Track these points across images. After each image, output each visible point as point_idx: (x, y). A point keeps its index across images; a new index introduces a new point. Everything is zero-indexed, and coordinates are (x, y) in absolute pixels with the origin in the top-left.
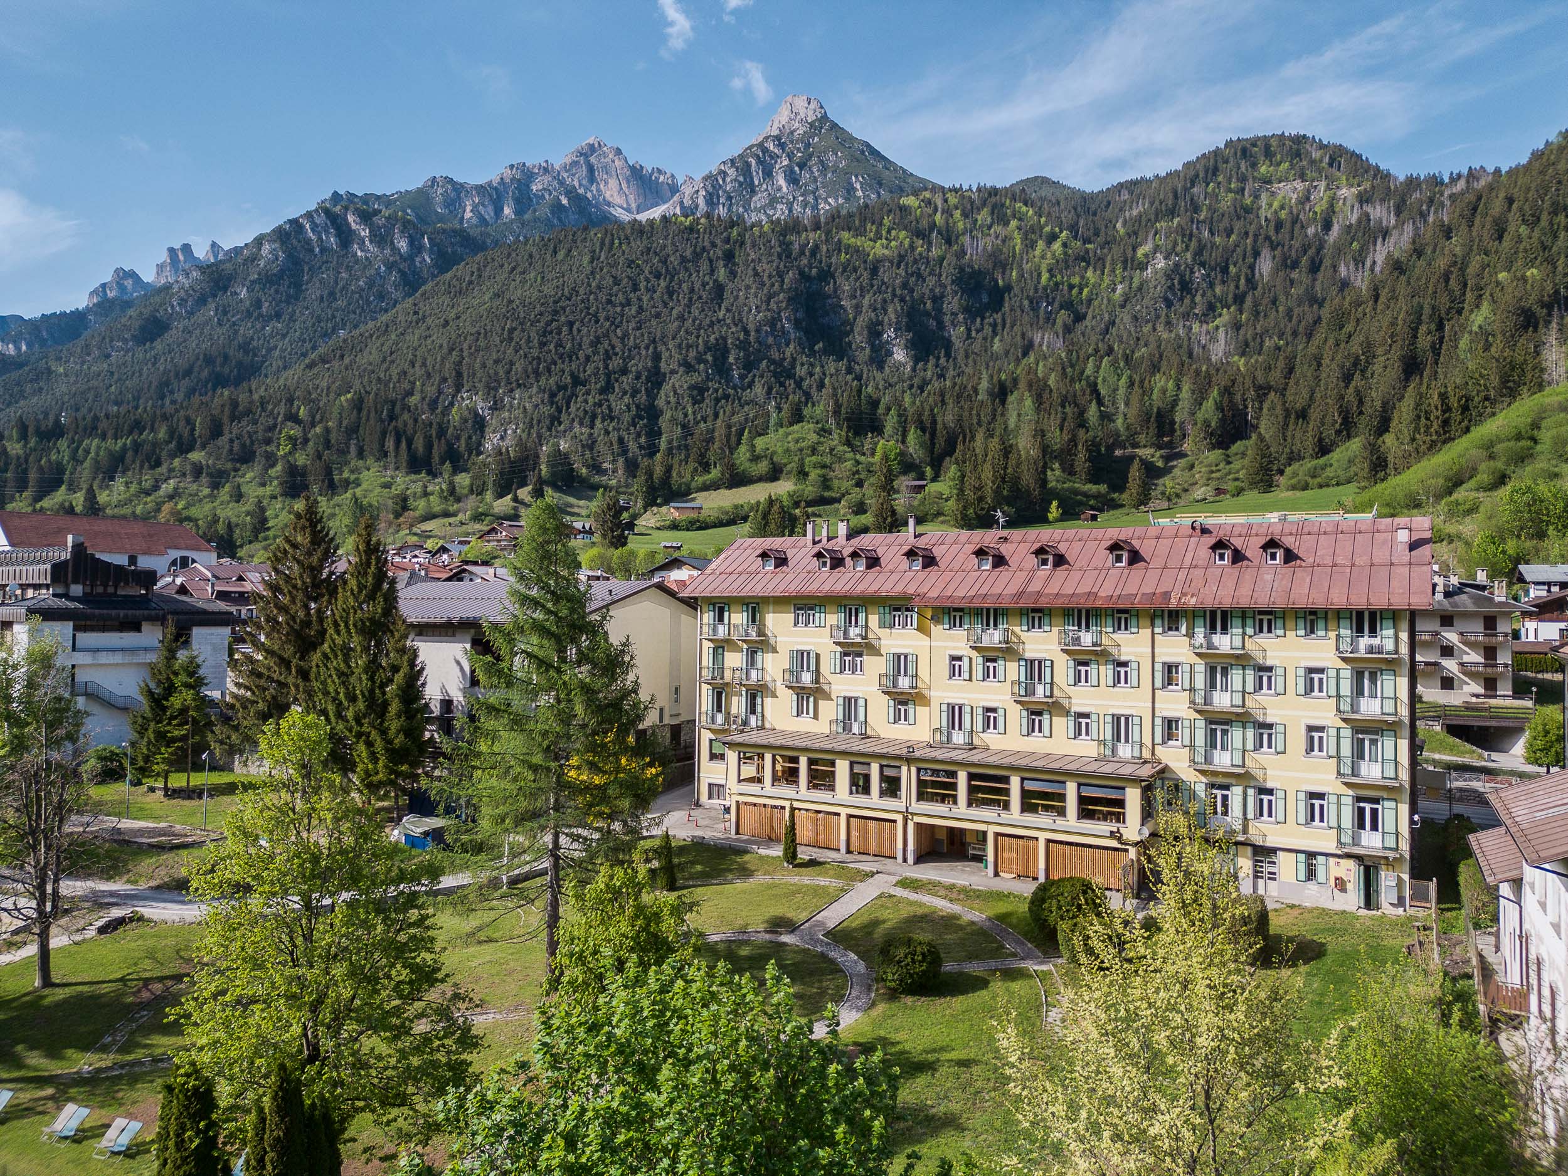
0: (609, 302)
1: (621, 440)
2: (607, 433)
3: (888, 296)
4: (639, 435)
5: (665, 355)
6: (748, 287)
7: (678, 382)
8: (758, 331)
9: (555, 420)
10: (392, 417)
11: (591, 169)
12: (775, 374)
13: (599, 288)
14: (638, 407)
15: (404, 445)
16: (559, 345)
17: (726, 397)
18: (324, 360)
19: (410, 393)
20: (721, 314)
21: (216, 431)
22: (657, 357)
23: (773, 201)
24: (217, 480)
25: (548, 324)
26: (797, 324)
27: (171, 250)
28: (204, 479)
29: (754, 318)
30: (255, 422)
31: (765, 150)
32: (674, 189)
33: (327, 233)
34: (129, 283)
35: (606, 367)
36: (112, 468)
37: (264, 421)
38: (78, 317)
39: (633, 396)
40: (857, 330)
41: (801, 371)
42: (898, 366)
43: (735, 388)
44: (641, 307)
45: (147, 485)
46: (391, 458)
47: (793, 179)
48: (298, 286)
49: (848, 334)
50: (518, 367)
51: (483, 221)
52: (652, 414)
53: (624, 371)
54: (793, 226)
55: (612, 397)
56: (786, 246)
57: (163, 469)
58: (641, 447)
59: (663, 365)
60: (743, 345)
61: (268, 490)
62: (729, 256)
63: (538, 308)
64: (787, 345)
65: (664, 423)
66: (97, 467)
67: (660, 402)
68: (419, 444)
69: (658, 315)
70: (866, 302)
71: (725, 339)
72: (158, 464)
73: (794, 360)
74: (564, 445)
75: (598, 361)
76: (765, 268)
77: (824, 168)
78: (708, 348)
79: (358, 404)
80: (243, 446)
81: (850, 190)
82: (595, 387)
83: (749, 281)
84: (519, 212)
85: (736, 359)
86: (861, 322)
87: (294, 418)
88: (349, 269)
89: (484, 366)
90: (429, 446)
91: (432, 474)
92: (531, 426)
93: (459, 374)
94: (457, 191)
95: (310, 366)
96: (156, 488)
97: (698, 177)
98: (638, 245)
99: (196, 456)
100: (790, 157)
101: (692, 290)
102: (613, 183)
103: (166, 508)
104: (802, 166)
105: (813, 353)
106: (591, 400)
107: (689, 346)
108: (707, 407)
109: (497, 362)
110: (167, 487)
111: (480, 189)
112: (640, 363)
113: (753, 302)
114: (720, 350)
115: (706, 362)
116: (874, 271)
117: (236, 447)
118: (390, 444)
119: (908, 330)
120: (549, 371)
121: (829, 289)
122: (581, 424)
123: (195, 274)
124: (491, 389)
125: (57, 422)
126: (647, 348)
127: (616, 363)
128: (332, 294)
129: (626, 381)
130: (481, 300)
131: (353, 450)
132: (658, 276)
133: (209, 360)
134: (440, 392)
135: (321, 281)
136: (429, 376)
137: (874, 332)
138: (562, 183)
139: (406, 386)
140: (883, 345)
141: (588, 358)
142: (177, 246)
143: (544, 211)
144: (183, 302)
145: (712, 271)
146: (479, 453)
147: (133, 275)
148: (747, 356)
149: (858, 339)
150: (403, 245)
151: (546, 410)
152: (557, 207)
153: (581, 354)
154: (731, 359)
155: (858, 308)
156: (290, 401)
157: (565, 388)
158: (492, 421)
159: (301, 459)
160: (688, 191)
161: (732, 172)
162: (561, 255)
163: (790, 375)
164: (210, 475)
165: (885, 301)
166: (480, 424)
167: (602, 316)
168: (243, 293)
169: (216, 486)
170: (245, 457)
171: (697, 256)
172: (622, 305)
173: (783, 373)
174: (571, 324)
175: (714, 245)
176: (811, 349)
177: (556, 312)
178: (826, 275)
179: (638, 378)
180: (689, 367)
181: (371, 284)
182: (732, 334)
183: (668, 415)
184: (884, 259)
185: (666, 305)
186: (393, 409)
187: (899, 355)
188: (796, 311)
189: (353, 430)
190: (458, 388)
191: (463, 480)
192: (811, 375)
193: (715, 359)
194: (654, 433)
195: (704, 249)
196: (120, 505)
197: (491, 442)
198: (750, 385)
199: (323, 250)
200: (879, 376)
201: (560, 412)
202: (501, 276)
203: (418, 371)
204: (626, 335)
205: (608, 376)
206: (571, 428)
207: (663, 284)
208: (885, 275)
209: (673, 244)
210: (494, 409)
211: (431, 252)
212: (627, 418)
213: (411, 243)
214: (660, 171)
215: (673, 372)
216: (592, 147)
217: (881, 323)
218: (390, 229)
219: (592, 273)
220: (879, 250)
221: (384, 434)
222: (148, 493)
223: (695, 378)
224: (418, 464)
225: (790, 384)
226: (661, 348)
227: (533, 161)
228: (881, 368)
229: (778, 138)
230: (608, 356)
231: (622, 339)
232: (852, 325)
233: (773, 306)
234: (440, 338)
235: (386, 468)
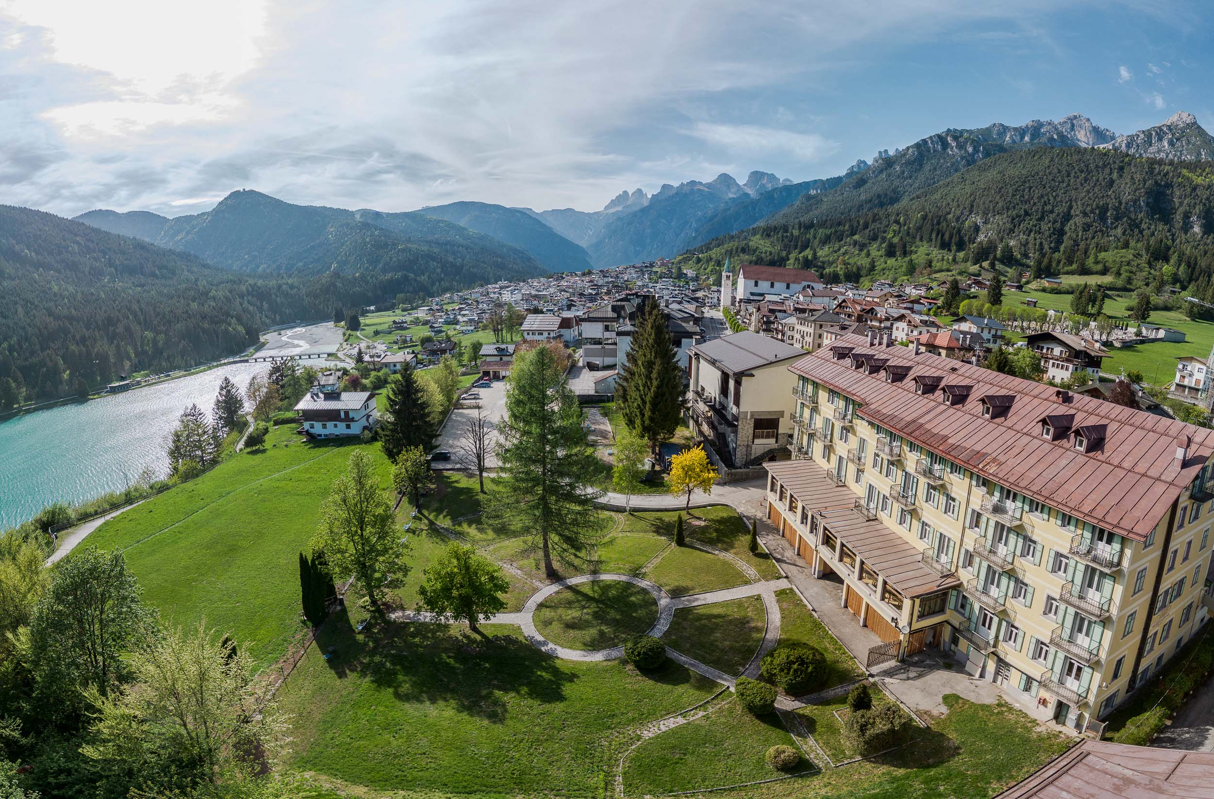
0: (1053, 180)
1: (1041, 244)
2: (1035, 239)
3: (1198, 202)
4: (1051, 242)
5: (1075, 207)
6: (1126, 183)
7: (1078, 220)
8: (1127, 204)
9: (1012, 231)
10: (938, 223)
11: (1073, 125)
12: (1130, 225)
13: (1050, 173)
14: (1054, 229)
15: (940, 237)
16: (1023, 196)
17: (1101, 231)
18: (918, 198)
19: (949, 213)
20: (1109, 193)
21: (866, 226)
22: (1071, 207)
23: (1159, 151)
24: (862, 247)
25: (1019, 186)
26: (1148, 204)
27: (880, 152)
28: (857, 247)
29: (1126, 198)
30: (881, 223)
31: (1161, 130)
32: (1113, 138)
33: (937, 144)
34: (862, 165)
35: (1043, 209)
36: (826, 240)
37: (885, 222)
38: (839, 179)
39: (1053, 224)
40: (1178, 213)
41: (1144, 226)
42: (1195, 234)
43: (1107, 228)
44: (1069, 185)
45: (836, 249)
46: (933, 242)
47: (1171, 143)
48: (921, 165)
49: (1173, 214)
50: (1000, 205)
51: (1014, 142)
52: (1061, 233)
53: (1052, 212)
54: (1161, 162)
55: (1042, 223)
56: (1151, 171)
57: (842, 242)
58: (1050, 248)
59: (1072, 212)
60: (1117, 209)
61: (880, 253)
62: (1121, 169)
63: (1016, 179)
64: (1141, 212)
65: (1065, 238)
66: (820, 242)
67: (1067, 228)
68: (947, 236)
69: (1076, 189)
70: (1186, 202)
71: (1108, 204)
72: (842, 240)
73: (1142, 220)
74: (1012, 243)
75: (1039, 206)
76: (1138, 177)
77: (1189, 142)
78: (1098, 207)
79: (924, 218)
80: (874, 233)
81: (1199, 154)
82: (1035, 217)
83: (1128, 181)
84: (1032, 139)
85: (1112, 214)
86: (1181, 210)
87: (897, 222)
88: (944, 158)
89: (984, 203)
90: (951, 238)
91: (950, 250)
92: (1000, 232)
93: (972, 206)
94: (1004, 129)
95: (911, 200)
96: (839, 250)
97: (1125, 135)
98: (1076, 157)
99: (856, 237)
100: (1173, 135)
101: (1098, 180)
102: (1083, 132)
103: (841, 258)
104: (1178, 140)
105: (1153, 219)
106: (1031, 223)
107: (1088, 205)
108: (1090, 234)
109: (991, 202)
110: (843, 250)
111: (1015, 129)
112: (1061, 209)
113: (1127, 190)
114: (1104, 210)
115: (1095, 213)
116: (1194, 189)
117: (871, 234)
118: (934, 236)
119: (1204, 219)
120: (1014, 208)
121: (1169, 192)
122: (1024, 234)
123: (880, 161)
124: (985, 214)
125: (812, 222)
126: (1066, 203)
127: (1048, 208)
128: (935, 169)
129: (1052, 217)
130: (993, 174)
131: (918, 237)
132: (1082, 171)
133: (879, 196)
134: (962, 213)
135: (932, 164)
136: (959, 206)
137: (1187, 216)
138: (1056, 129)
139: (948, 210)
140: (1189, 222)
141: (1035, 204)
142: (882, 150)
143: (1044, 140)
144: (874, 172)
145: (1111, 173)
146: (974, 243)
147: (864, 162)
148: (1117, 214)
149: (1178, 217)
150: (970, 150)
151: (1008, 225)
152: (1051, 139)
153: (1032, 202)
154: (1109, 214)
155: (1181, 204)
156: (898, 215)
157: (1020, 216)
158: (983, 229)
159: (896, 240)
160: (1119, 140)
161: (1142, 136)
162: (1036, 158)
163: (1138, 227)
164: (860, 246)
165: (1195, 203)
166: (977, 229)
167: (1047, 186)
168: (898, 168)
169: (861, 250)
170: (874, 238)
171: (1104, 166)
172: (1059, 182)
173: (1134, 225)
174: (1031, 188)
175: (1114, 162)
176: (1152, 217)
177: (1025, 182)
178: (1169, 185)
179: (1058, 215)
180: (1085, 214)
181: (953, 164)
182: (1112, 203)
183: (1068, 234)
184: (1202, 185)
185: (1082, 185)
186: (940, 219)
187: (1197, 229)
188: (1148, 198)
189: (919, 229)
190: (971, 212)
191: (961, 255)
192: (1149, 229)
193: (1100, 213)
194: (1059, 242)
195: (1109, 163)
196: (826, 256)
197: (981, 237)
198: (1116, 228)
199: (935, 151)
200: (1183, 236)
201: (1015, 226)
202: (1005, 164)
203: (955, 204)
204: (1057, 195)
205: (1043, 213)
206: (1019, 235)
207: (1083, 175)
208: (1198, 192)
209: (1094, 159)
210: (985, 223)
211: (983, 153)
212: (1047, 233)
213: (974, 149)
214: (1107, 130)
215: (1077, 215)
216: (1075, 117)
217: (1191, 213)
218: (965, 143)
219: (1049, 167)
220: (1199, 180)
221: (932, 230)
222: (836, 252)
223: (1088, 220)
224: (945, 246)
225: (1136, 231)
226: (1074, 204)
227: (1044, 119)
228: (1186, 233)
229: (1169, 126)
230: (1045, 203)
231: (1055, 198)
232: (1176, 210)
233: (1137, 193)
234: (968, 190)
235: (930, 246)
